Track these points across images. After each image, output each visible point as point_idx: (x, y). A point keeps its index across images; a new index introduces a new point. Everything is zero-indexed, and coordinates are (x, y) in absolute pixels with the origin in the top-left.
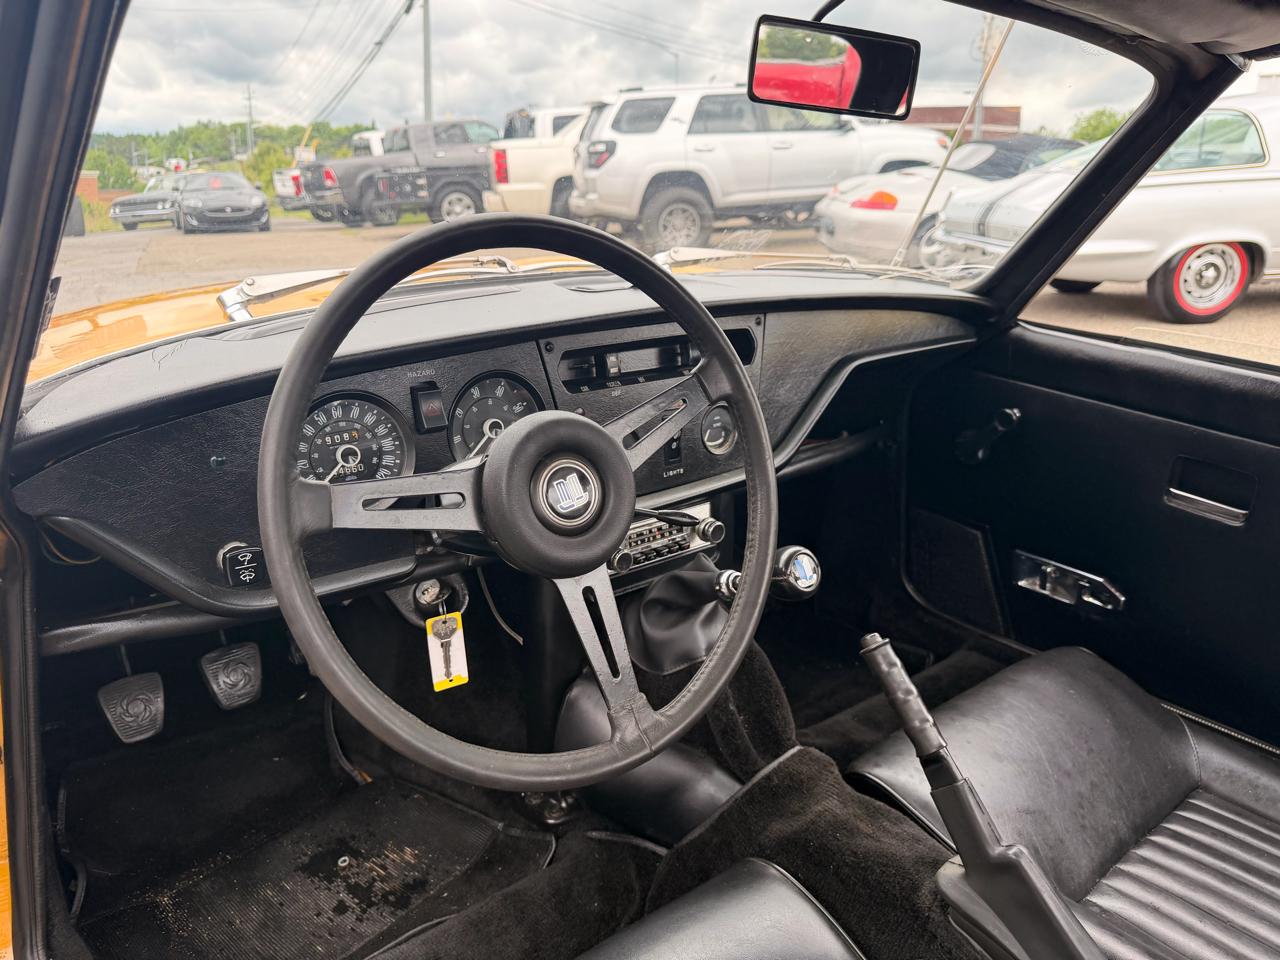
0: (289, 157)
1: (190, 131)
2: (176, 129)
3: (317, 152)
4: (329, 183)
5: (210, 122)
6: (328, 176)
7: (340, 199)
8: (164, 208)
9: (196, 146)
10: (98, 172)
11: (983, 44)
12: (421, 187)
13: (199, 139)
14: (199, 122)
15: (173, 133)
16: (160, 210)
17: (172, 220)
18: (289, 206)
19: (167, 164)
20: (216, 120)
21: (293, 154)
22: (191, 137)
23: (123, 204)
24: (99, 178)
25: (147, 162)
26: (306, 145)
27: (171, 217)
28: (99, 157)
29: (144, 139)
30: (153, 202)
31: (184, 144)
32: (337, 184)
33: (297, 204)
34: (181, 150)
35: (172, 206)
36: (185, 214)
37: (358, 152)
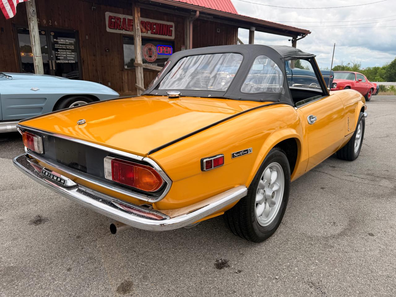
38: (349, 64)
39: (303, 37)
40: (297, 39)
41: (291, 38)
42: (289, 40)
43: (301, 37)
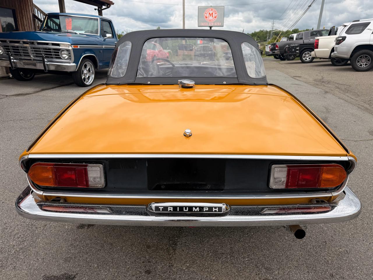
1: (258, 33)
4: (277, 48)
5: (263, 30)
6: (277, 46)
7: (279, 53)
9: (258, 37)
12: (297, 50)
14: (260, 30)
18: (268, 54)
20: (265, 30)
22: (257, 35)
32: (279, 49)
33: (270, 54)
37: (290, 39)
38: (123, 32)
39: (108, 8)
40: (102, 8)
41: (97, 8)
42: (95, 9)
43: (106, 7)
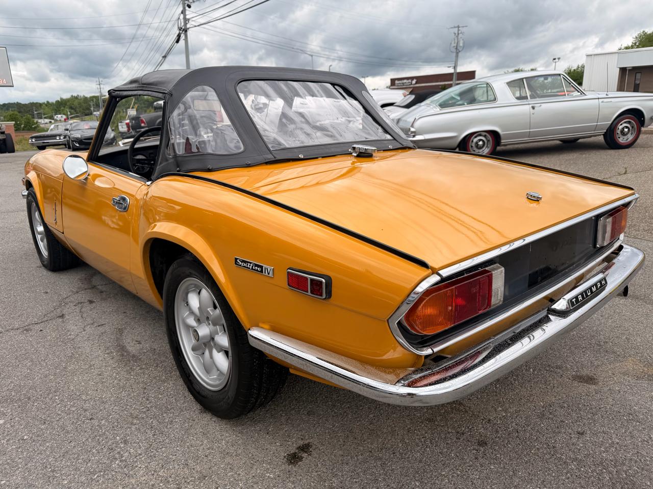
0: (125, 114)
1: (67, 101)
2: (59, 100)
3: (137, 111)
4: (143, 125)
5: (78, 95)
6: (143, 122)
8: (60, 139)
10: (14, 122)
11: (455, 45)
13: (73, 104)
14: (72, 96)
15: (57, 102)
16: (58, 140)
17: (65, 145)
18: (124, 137)
19: (55, 117)
21: (127, 112)
22: (68, 104)
23: (35, 137)
24: (14, 125)
25: (43, 116)
26: (133, 108)
27: (64, 143)
28: (13, 114)
29: (41, 105)
30: (54, 136)
31: (64, 107)
32: (146, 125)
33: (128, 135)
34: (63, 110)
35: (65, 138)
36: (73, 141)
37: (156, 110)
